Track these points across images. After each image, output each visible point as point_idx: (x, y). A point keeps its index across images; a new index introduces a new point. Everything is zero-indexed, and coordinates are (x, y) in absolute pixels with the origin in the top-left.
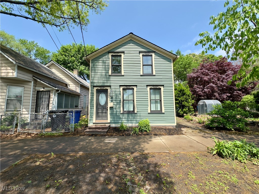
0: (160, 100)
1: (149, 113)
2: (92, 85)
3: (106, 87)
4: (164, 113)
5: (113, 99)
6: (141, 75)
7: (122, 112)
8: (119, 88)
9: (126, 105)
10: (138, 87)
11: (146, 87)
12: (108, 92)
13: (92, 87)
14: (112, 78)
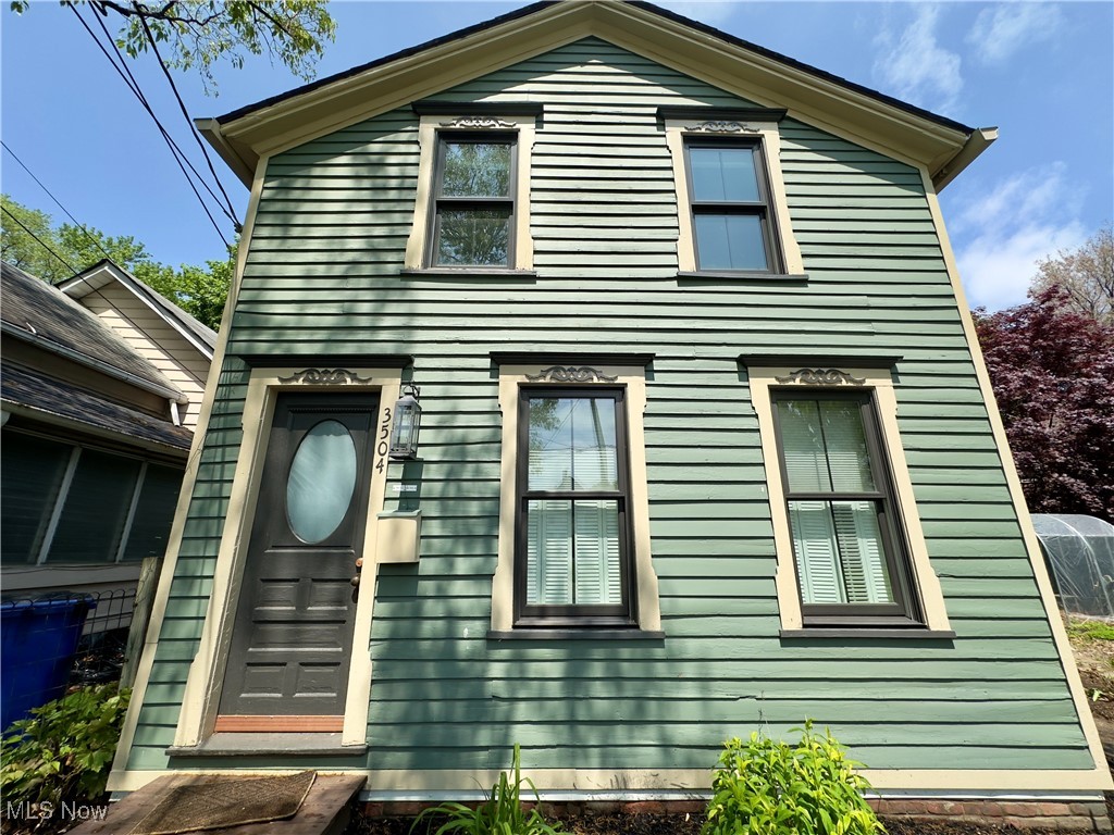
0: (879, 504)
1: (787, 640)
2: (240, 348)
3: (363, 373)
4: (945, 641)
5: (419, 481)
6: (682, 279)
7: (505, 624)
8: (485, 377)
9: (552, 544)
10: (659, 379)
11: (734, 379)
12: (382, 416)
13: (240, 364)
14: (424, 292)
